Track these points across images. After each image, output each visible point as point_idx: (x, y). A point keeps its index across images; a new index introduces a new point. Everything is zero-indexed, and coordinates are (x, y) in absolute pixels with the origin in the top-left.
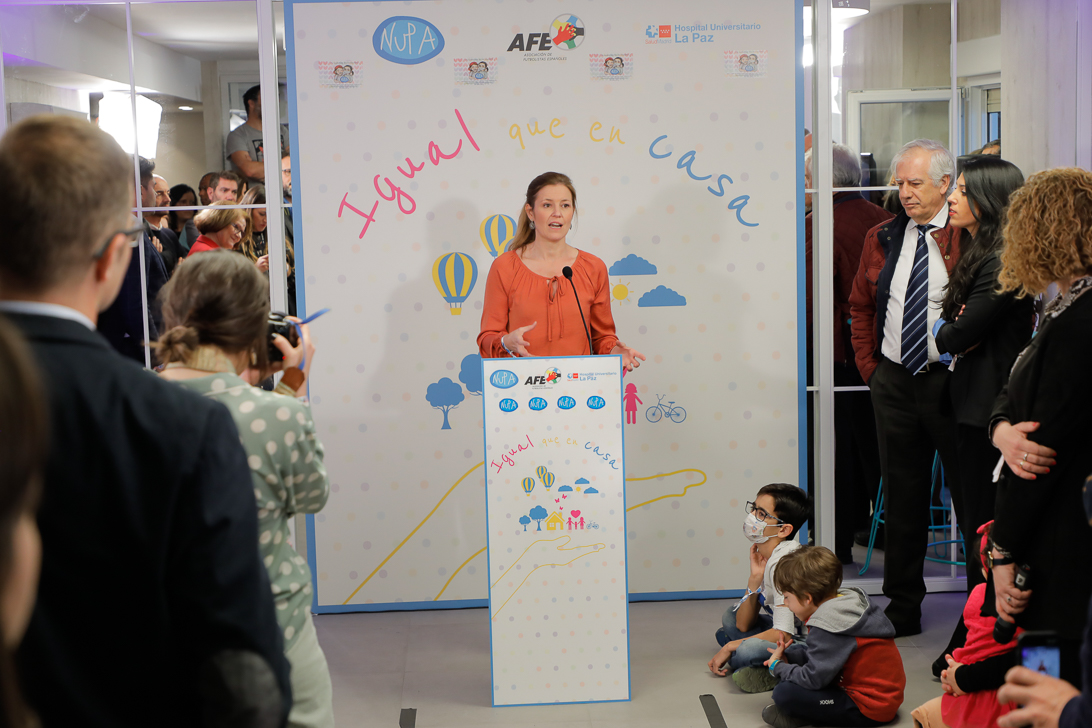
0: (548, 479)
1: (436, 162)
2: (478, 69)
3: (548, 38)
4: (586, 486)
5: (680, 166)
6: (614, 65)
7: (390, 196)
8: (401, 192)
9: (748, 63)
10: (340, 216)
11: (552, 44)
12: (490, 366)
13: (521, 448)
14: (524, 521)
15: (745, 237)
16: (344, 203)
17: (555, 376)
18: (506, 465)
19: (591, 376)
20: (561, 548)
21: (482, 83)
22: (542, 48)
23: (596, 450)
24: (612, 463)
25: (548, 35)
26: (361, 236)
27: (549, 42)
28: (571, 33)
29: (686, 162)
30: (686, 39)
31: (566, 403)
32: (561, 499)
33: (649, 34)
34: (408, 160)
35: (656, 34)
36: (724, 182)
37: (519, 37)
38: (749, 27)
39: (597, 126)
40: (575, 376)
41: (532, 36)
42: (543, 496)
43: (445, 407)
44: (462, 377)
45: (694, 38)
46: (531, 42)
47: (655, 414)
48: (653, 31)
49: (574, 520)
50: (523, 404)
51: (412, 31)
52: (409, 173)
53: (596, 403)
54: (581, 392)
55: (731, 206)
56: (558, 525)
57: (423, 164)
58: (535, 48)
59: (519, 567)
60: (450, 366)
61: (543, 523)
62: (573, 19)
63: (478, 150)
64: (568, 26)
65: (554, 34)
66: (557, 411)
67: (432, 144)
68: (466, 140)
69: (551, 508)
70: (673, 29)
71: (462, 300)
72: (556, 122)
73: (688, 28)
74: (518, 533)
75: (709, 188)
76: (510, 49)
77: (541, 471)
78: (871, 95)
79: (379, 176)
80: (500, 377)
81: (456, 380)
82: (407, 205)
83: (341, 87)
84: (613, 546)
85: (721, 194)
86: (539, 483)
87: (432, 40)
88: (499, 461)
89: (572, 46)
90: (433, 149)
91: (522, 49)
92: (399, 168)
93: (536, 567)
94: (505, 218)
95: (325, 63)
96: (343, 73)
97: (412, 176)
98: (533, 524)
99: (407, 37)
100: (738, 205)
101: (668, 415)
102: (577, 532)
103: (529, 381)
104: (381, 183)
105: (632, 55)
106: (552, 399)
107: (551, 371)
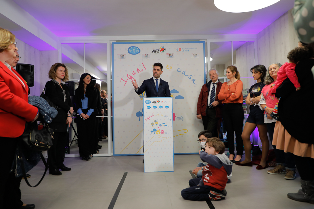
0: (157, 123)
1: (138, 72)
2: (146, 56)
4: (165, 125)
6: (171, 55)
8: (132, 77)
9: (195, 55)
10: (121, 81)
12: (145, 99)
13: (151, 116)
14: (152, 132)
15: (195, 86)
16: (122, 79)
17: (158, 101)
18: (148, 120)
19: (166, 102)
20: (159, 138)
21: (147, 58)
22: (158, 52)
23: (167, 117)
24: (170, 120)
26: (125, 85)
28: (163, 50)
29: (184, 73)
30: (184, 51)
31: (161, 107)
32: (159, 127)
33: (177, 50)
34: (133, 71)
36: (191, 76)
37: (154, 50)
38: (195, 49)
39: (168, 66)
40: (163, 101)
41: (156, 50)
42: (156, 127)
43: (139, 117)
44: (142, 111)
46: (156, 51)
47: (178, 119)
48: (178, 49)
49: (162, 132)
50: (152, 107)
51: (135, 49)
53: (167, 107)
54: (164, 105)
55: (192, 81)
56: (159, 133)
57: (136, 72)
59: (150, 142)
60: (140, 109)
61: (156, 132)
62: (164, 47)
63: (146, 70)
65: (160, 50)
66: (159, 109)
67: (138, 69)
68: (144, 68)
69: (157, 129)
70: (181, 49)
71: (143, 97)
73: (184, 49)
74: (150, 134)
75: (188, 77)
76: (152, 52)
77: (155, 121)
80: (147, 101)
83: (122, 58)
84: (170, 138)
85: (190, 78)
86: (155, 124)
87: (138, 51)
88: (146, 119)
91: (154, 52)
92: (132, 73)
93: (154, 142)
95: (119, 54)
96: (122, 56)
97: (134, 74)
98: (154, 132)
100: (193, 80)
101: (181, 119)
102: (163, 134)
103: (153, 102)
104: (128, 75)
105: (174, 53)
106: (158, 106)
107: (158, 100)
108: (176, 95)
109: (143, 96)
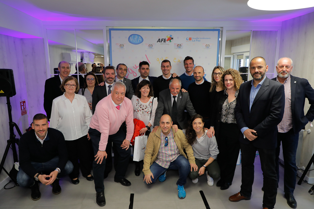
2: (150, 46)
6: (179, 46)
8: (134, 72)
9: (207, 46)
21: (151, 49)
22: (164, 42)
25: (165, 39)
27: (166, 40)
30: (195, 41)
33: (187, 39)
34: (135, 65)
37: (159, 39)
38: (208, 38)
39: (175, 59)
41: (162, 39)
48: (188, 39)
51: (137, 37)
58: (163, 42)
65: (167, 39)
70: (192, 38)
73: (195, 38)
76: (157, 42)
83: (121, 49)
87: (141, 39)
89: (170, 42)
91: (160, 42)
92: (133, 67)
95: (118, 44)
97: (136, 68)
99: (135, 39)
105: (183, 44)
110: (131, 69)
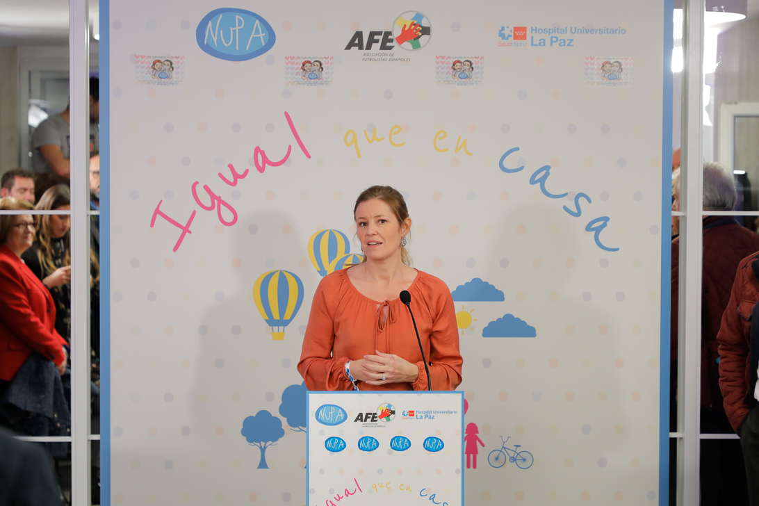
1: (261, 170)
2: (312, 69)
3: (390, 37)
5: (532, 182)
6: (462, 68)
7: (209, 204)
8: (221, 202)
9: (611, 71)
10: (152, 225)
11: (395, 43)
12: (316, 400)
13: (347, 493)
15: (604, 263)
16: (157, 212)
17: (388, 413)
19: (428, 415)
21: (315, 84)
22: (383, 47)
23: (432, 498)
25: (390, 33)
26: (175, 250)
27: (392, 41)
28: (416, 32)
29: (540, 178)
30: (542, 43)
31: (400, 444)
33: (502, 35)
34: (230, 166)
35: (509, 36)
36: (582, 200)
37: (359, 35)
38: (613, 31)
39: (442, 135)
40: (411, 413)
41: (372, 34)
43: (263, 444)
44: (282, 410)
45: (552, 42)
46: (372, 40)
47: (499, 459)
48: (507, 32)
50: (352, 443)
51: (240, 24)
52: (232, 180)
53: (433, 445)
54: (416, 432)
55: (588, 228)
57: (247, 171)
58: (376, 47)
60: (270, 397)
62: (419, 16)
63: (309, 157)
64: (413, 24)
65: (397, 33)
66: (390, 453)
67: (257, 150)
68: (296, 146)
70: (529, 31)
71: (285, 323)
72: (396, 130)
73: (545, 31)
75: (565, 208)
76: (348, 47)
78: (746, 108)
79: (197, 183)
80: (327, 412)
81: (275, 413)
82: (228, 216)
83: (160, 83)
85: (578, 214)
87: (261, 35)
89: (416, 47)
90: (259, 155)
91: (361, 48)
92: (220, 175)
94: (335, 232)
95: (143, 57)
96: (162, 68)
97: (234, 184)
99: (234, 31)
100: (597, 227)
101: (513, 460)
103: (360, 418)
105: (482, 58)
106: (384, 439)
107: (384, 408)
108: (490, 312)
109: (287, 316)
110: (206, 188)
